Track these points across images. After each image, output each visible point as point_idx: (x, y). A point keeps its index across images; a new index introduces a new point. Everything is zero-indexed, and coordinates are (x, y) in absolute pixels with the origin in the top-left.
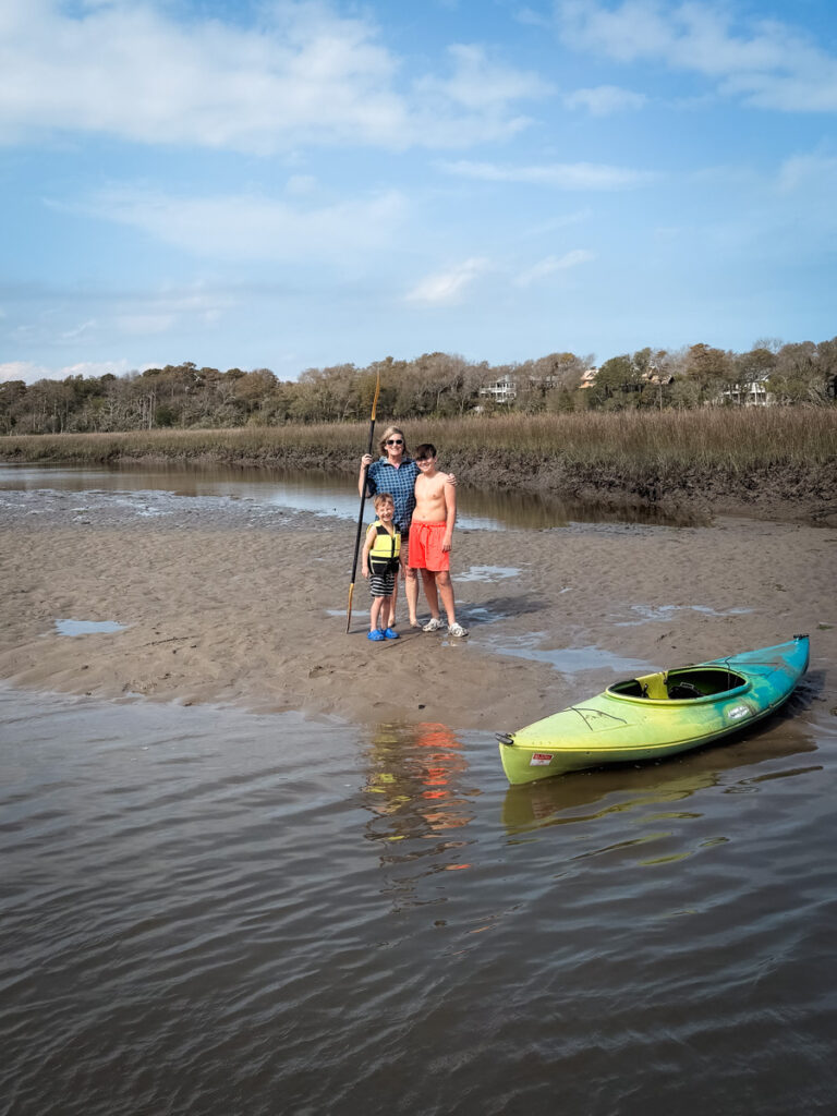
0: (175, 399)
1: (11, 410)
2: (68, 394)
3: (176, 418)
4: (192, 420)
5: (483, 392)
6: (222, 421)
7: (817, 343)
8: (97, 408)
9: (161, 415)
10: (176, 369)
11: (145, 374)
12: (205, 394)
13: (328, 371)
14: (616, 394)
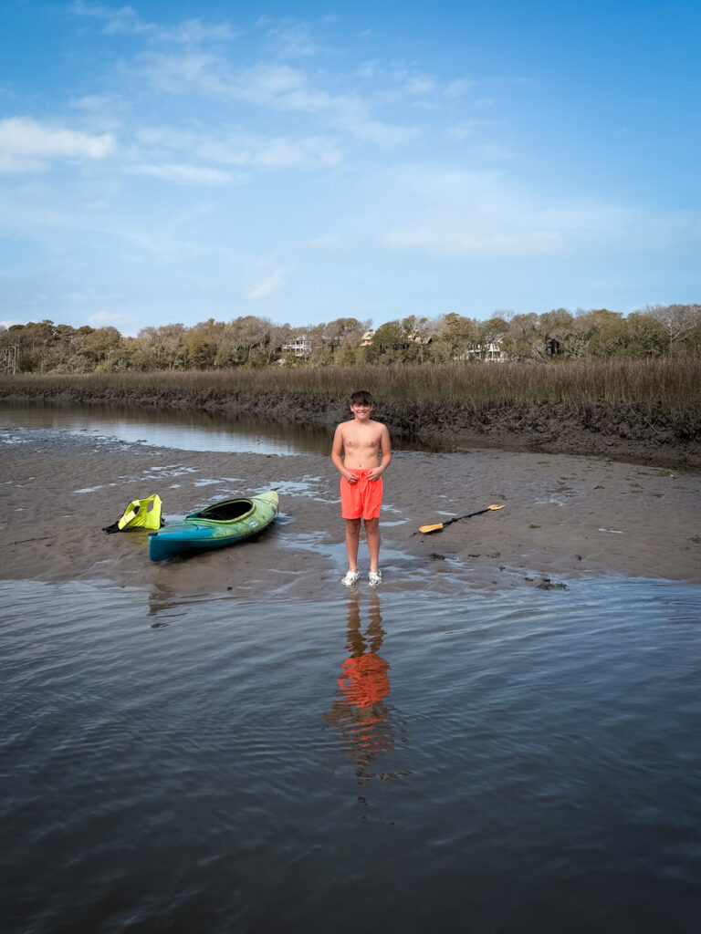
0: (35, 350)
3: (36, 366)
4: (49, 367)
5: (285, 347)
6: (75, 368)
7: (539, 314)
9: (24, 363)
10: (36, 325)
11: (10, 329)
12: (60, 347)
13: (162, 329)
14: (388, 351)
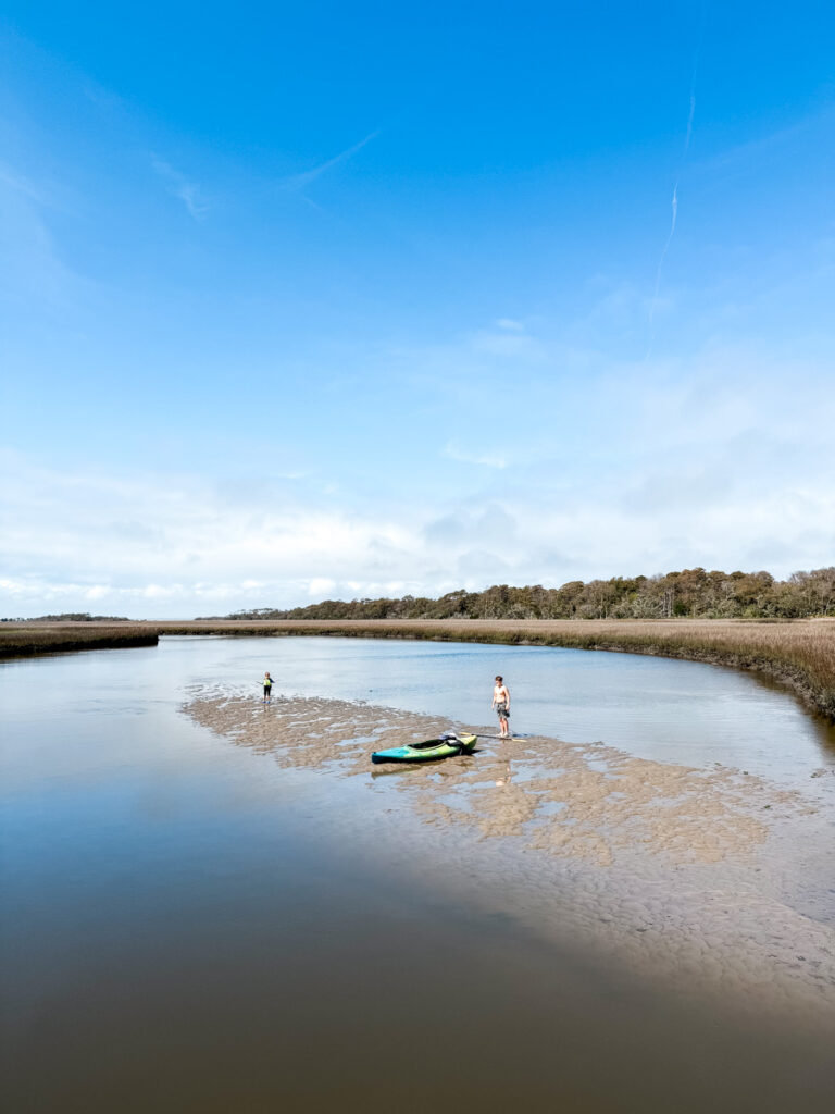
0: (688, 595)
1: (574, 601)
2: (611, 590)
3: (689, 610)
4: (701, 612)
6: (724, 612)
8: (631, 602)
9: (678, 607)
10: (690, 572)
11: (667, 576)
12: (711, 591)
13: (814, 573)
